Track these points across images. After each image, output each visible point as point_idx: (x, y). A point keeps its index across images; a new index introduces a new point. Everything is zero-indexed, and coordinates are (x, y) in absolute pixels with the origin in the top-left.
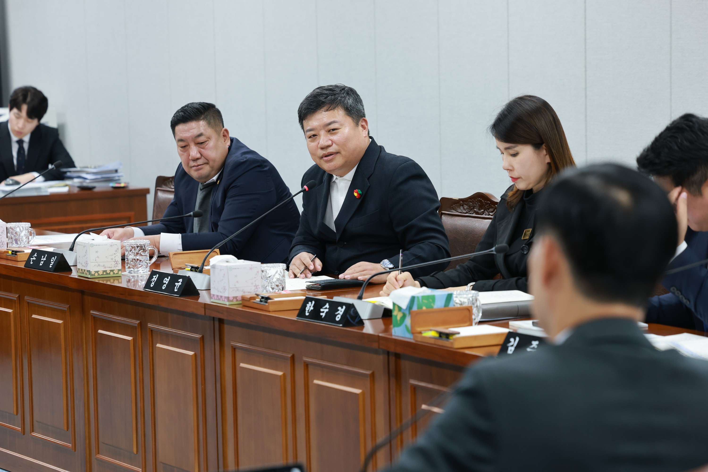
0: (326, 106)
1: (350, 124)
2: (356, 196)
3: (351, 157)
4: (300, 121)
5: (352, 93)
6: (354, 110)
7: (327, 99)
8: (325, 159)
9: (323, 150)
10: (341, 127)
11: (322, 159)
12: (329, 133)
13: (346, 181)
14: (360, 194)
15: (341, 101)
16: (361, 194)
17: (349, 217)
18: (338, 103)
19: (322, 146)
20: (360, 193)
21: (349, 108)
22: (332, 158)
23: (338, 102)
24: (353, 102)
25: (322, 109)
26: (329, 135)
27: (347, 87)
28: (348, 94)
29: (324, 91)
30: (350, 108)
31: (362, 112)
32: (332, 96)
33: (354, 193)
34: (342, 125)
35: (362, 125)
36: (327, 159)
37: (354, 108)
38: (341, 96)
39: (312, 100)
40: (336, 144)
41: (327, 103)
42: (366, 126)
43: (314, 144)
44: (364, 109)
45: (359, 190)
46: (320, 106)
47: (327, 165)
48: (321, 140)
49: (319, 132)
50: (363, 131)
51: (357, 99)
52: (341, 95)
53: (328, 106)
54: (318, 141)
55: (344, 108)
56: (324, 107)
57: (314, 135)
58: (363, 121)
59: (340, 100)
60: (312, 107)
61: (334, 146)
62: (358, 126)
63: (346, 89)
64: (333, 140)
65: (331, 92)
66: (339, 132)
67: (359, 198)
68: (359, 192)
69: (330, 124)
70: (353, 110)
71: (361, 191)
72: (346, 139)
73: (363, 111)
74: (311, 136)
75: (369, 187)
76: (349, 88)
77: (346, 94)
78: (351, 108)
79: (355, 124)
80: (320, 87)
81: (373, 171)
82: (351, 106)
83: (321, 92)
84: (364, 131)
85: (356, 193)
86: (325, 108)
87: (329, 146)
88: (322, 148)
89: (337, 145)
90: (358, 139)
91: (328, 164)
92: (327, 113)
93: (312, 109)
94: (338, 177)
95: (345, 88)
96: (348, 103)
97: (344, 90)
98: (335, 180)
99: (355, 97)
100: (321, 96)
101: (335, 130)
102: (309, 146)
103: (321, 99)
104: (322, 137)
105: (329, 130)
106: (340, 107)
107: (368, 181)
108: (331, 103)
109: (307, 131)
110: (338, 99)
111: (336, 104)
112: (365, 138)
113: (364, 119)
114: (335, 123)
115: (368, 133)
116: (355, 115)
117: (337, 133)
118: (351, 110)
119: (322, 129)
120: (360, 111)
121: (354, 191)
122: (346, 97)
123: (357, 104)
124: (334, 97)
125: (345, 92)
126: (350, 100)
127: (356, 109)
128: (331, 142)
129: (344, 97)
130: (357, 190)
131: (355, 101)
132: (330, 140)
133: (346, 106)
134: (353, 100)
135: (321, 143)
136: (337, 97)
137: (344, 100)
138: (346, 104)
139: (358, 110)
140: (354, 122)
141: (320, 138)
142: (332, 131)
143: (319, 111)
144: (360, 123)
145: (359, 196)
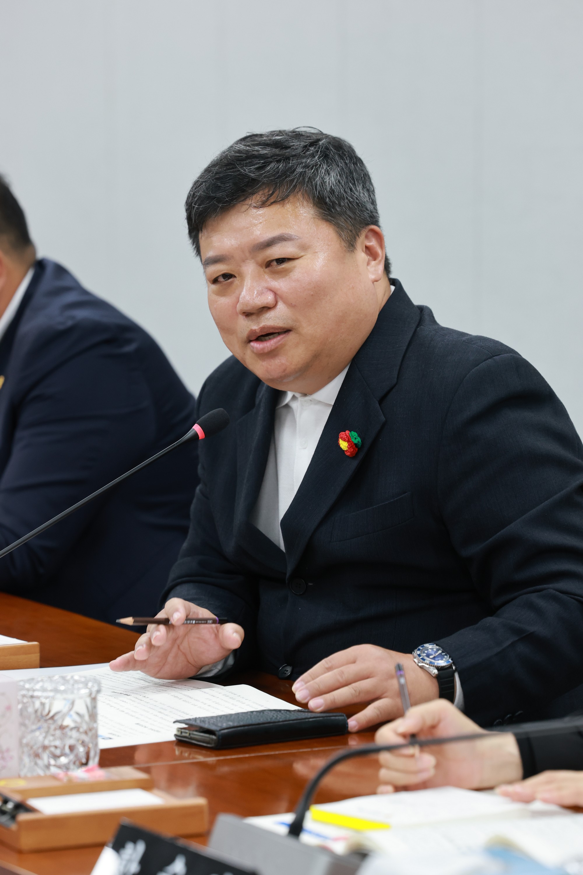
0: (260, 193)
1: (329, 245)
2: (345, 449)
3: (330, 340)
4: (190, 232)
5: (339, 155)
6: (342, 204)
7: (264, 173)
8: (256, 348)
9: (250, 318)
10: (302, 254)
11: (248, 345)
12: (267, 270)
13: (318, 407)
14: (356, 445)
15: (304, 179)
16: (360, 444)
17: (324, 510)
18: (294, 183)
19: (247, 309)
20: (356, 442)
21: (328, 200)
23: (295, 180)
24: (339, 181)
25: (249, 202)
26: (266, 277)
27: (327, 136)
28: (325, 156)
29: (257, 148)
30: (329, 198)
31: (367, 209)
32: (278, 161)
33: (340, 440)
34: (304, 248)
35: (367, 248)
36: (263, 349)
37: (340, 198)
38: (306, 162)
39: (221, 175)
40: (285, 302)
41: (264, 183)
42: (379, 251)
43: (224, 301)
44: (373, 203)
45: (354, 434)
46: (244, 191)
47: (263, 366)
48: (244, 290)
49: (240, 266)
50: (368, 264)
51: (351, 173)
52: (304, 161)
53: (267, 190)
54: (236, 294)
55: (314, 200)
56: (253, 194)
57: (227, 276)
58: (370, 235)
59: (303, 174)
60: (219, 194)
61: (281, 306)
62: (352, 251)
63: (321, 143)
64: (278, 292)
65: (277, 151)
66: (294, 267)
67: (354, 457)
68: (353, 440)
69: (270, 243)
70: (340, 205)
71: (359, 436)
72: (315, 288)
73: (370, 206)
74: (217, 277)
75: (384, 425)
76: (334, 138)
77: (319, 158)
78: (334, 199)
79: (343, 244)
80: (248, 134)
81: (395, 380)
82: (332, 191)
83: (247, 151)
84: (373, 263)
85: (345, 440)
86: (258, 198)
87: (266, 309)
89: (291, 305)
90: (353, 288)
91: (267, 361)
92: (261, 211)
93: (219, 200)
94: (297, 395)
95: (319, 140)
96: (323, 183)
97: (316, 145)
98: (288, 402)
99: (347, 165)
100: (246, 163)
101: (285, 261)
102: (215, 306)
103: (245, 171)
104: (248, 282)
105: (268, 262)
106: (300, 195)
107: (380, 406)
108: (277, 183)
109: (207, 263)
110: (295, 173)
111: (290, 186)
112: (375, 283)
113: (373, 231)
114: (286, 240)
115: (384, 270)
116: (345, 220)
117: (291, 272)
118: (334, 203)
119: (247, 259)
120: (361, 206)
121: (340, 435)
122: (320, 165)
123: (351, 186)
124: (286, 167)
125: (318, 152)
126: (332, 174)
127: (349, 200)
128: (273, 296)
129: (314, 166)
130: (348, 431)
131: (347, 178)
132: (271, 290)
133: (319, 191)
134: (340, 176)
135: (244, 297)
136: (293, 166)
137: (315, 175)
138: (318, 186)
139: (353, 201)
140: (343, 239)
141: (242, 285)
142: (277, 263)
143: (239, 205)
144: (362, 241)
145: (354, 448)
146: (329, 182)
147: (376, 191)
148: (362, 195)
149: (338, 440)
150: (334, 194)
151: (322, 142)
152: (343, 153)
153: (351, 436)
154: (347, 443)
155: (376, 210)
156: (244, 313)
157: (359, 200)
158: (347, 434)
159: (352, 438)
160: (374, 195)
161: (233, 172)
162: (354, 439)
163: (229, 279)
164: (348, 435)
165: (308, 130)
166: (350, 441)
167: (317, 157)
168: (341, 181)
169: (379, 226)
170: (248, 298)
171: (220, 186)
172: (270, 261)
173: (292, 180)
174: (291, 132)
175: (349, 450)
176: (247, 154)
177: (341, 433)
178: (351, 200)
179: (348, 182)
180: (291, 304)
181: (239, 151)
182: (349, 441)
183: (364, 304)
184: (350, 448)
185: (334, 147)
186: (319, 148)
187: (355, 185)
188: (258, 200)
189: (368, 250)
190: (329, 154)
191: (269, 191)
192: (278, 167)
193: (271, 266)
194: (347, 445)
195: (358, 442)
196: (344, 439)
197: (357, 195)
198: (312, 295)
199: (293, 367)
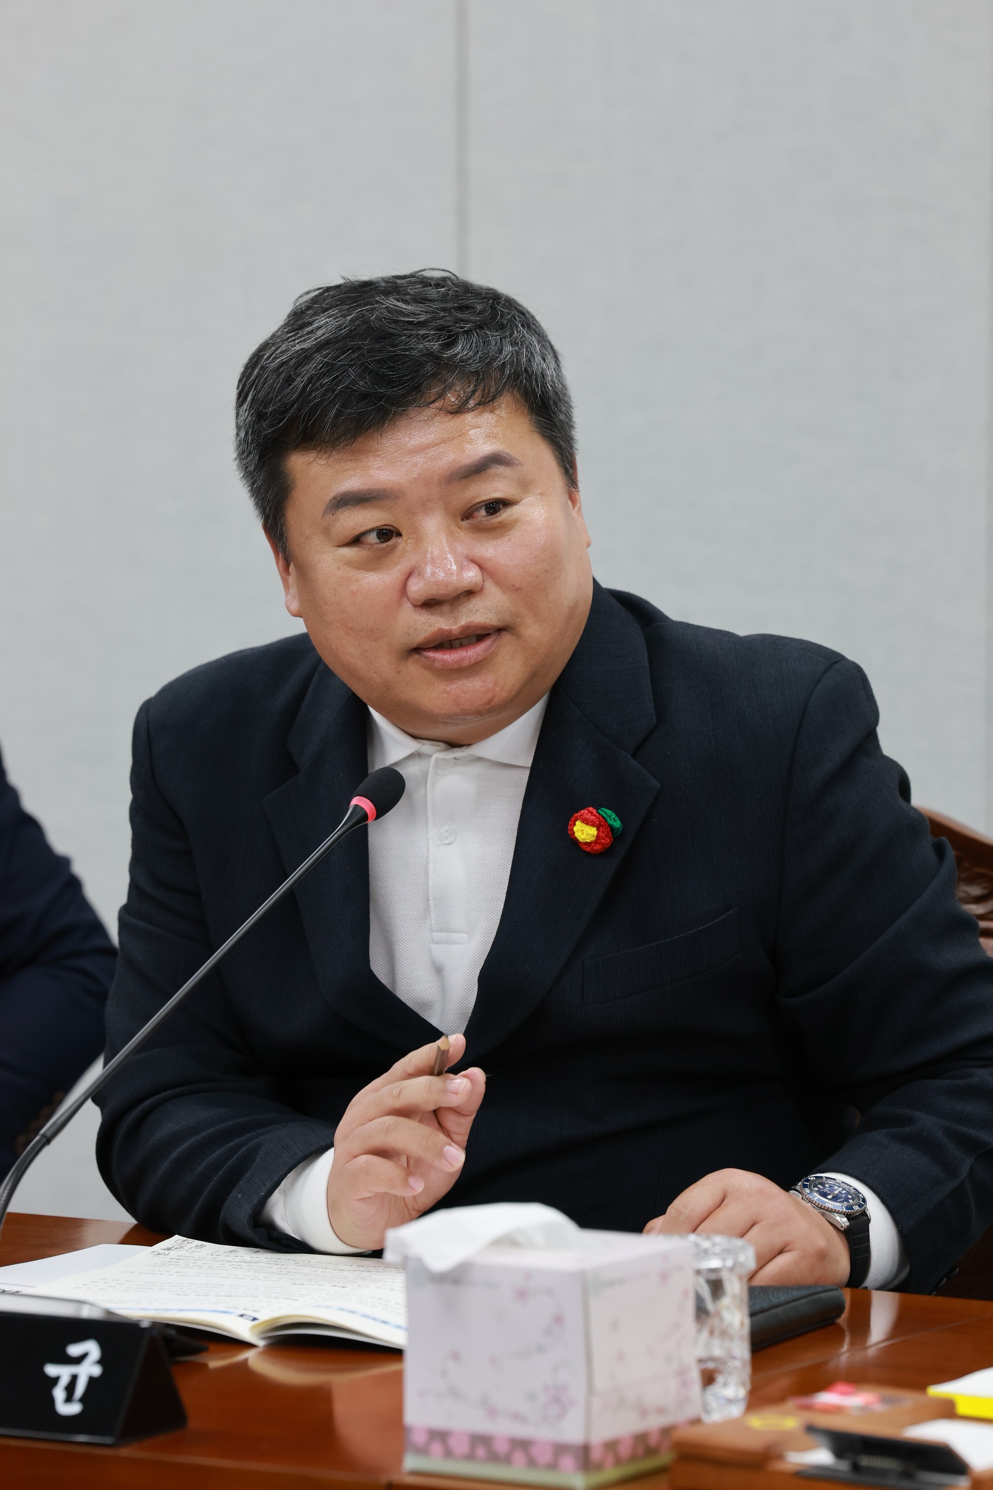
2: (592, 840)
9: (433, 612)
10: (520, 494)
11: (419, 656)
12: (466, 522)
14: (612, 830)
16: (620, 830)
19: (436, 593)
20: (613, 826)
22: (479, 658)
26: (465, 535)
33: (577, 824)
34: (524, 483)
36: (458, 662)
40: (501, 581)
48: (424, 558)
49: (414, 516)
61: (493, 591)
64: (488, 564)
66: (515, 519)
67: (605, 853)
68: (607, 822)
71: (617, 814)
72: (550, 557)
75: (659, 796)
87: (467, 594)
89: (508, 588)
94: (427, 749)
101: (501, 506)
105: (468, 508)
107: (637, 762)
114: (502, 465)
117: (510, 528)
119: (430, 502)
128: (478, 572)
130: (593, 807)
132: (475, 561)
141: (416, 551)
142: (488, 509)
145: (609, 837)
153: (602, 815)
158: (590, 811)
159: (605, 819)
162: (609, 819)
164: (596, 814)
166: (601, 824)
172: (473, 505)
175: (596, 841)
184: (600, 837)
193: (474, 515)
195: (619, 826)
196: (587, 822)
198: (545, 570)
199: (504, 694)
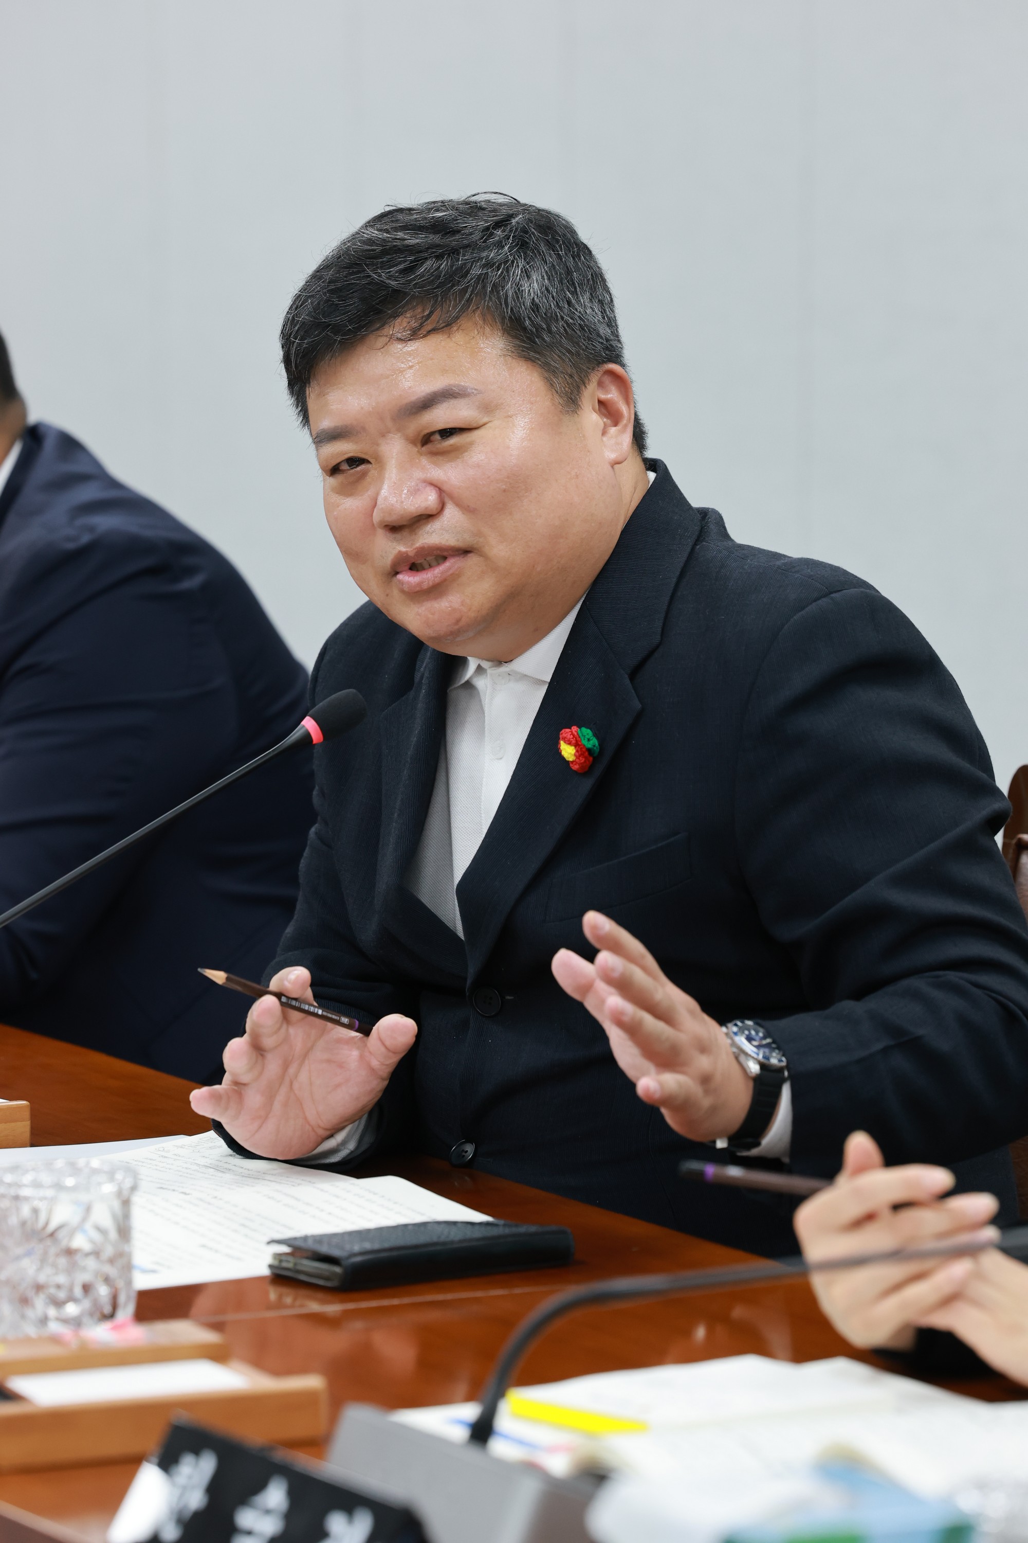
0: (408, 315)
1: (533, 403)
2: (571, 759)
3: (539, 569)
4: (291, 385)
5: (547, 242)
6: (554, 329)
7: (414, 279)
8: (408, 583)
9: (398, 536)
10: (485, 420)
11: (395, 578)
12: (424, 449)
13: (520, 687)
14: (589, 750)
15: (484, 287)
16: (597, 749)
18: (467, 295)
19: (392, 519)
20: (589, 745)
21: (527, 322)
22: (437, 580)
23: (470, 290)
24: (547, 289)
25: (388, 330)
26: (424, 461)
27: (526, 208)
28: (522, 244)
29: (400, 235)
30: (529, 318)
31: (599, 335)
32: (439, 257)
33: (562, 743)
34: (488, 408)
35: (601, 402)
36: (420, 584)
37: (551, 318)
38: (488, 257)
39: (339, 285)
40: (458, 504)
41: (414, 297)
42: (623, 408)
43: (352, 505)
44: (612, 323)
45: (586, 732)
46: (379, 312)
47: (419, 615)
48: (385, 486)
49: (378, 445)
50: (604, 433)
51: (569, 272)
52: (484, 254)
53: (419, 310)
54: (370, 492)
55: (503, 323)
56: (395, 316)
57: (354, 462)
58: (607, 380)
59: (481, 279)
60: (337, 319)
61: (451, 512)
62: (575, 412)
63: (514, 221)
64: (445, 488)
65: (435, 238)
66: (471, 444)
67: (586, 772)
68: (585, 742)
69: (427, 403)
70: (549, 331)
71: (595, 735)
72: (508, 477)
73: (604, 330)
74: (339, 463)
75: (639, 716)
76: (539, 211)
77: (510, 249)
78: (538, 320)
79: (558, 399)
80: (388, 209)
81: (659, 637)
82: (535, 307)
84: (613, 430)
85: (570, 743)
86: (404, 323)
87: (426, 517)
88: (395, 528)
89: (467, 509)
90: (577, 476)
91: (423, 608)
92: (413, 346)
93: (337, 329)
94: (485, 664)
95: (511, 216)
96: (519, 292)
97: (506, 225)
98: (471, 678)
99: (561, 259)
100: (382, 262)
101: (455, 432)
102: (335, 513)
103: (380, 276)
104: (392, 473)
105: (425, 435)
106: (477, 317)
107: (631, 683)
108: (437, 295)
109: (322, 439)
110: (469, 277)
111: (460, 301)
112: (617, 466)
113: (611, 373)
114: (455, 397)
115: (633, 443)
116: (559, 356)
117: (466, 451)
118: (538, 328)
119: (389, 432)
120: (588, 331)
121: (562, 734)
122: (513, 262)
123: (569, 297)
124: (452, 266)
125: (508, 239)
126: (535, 276)
127: (566, 322)
128: (436, 495)
129: (501, 264)
130: (575, 727)
131: (561, 282)
132: (432, 484)
133: (512, 309)
134: (549, 279)
135: (386, 498)
136: (465, 264)
137: (504, 279)
138: (510, 299)
139: (575, 324)
140: (557, 392)
141: (380, 479)
142: (442, 436)
143: (372, 337)
144: (591, 393)
145: (585, 757)
146: (529, 291)
147: (616, 302)
148: (589, 311)
149: (558, 744)
150: (538, 311)
151: (517, 219)
152: (553, 238)
153: (580, 735)
154: (573, 748)
155: (617, 336)
156: (386, 526)
157: (584, 321)
158: (574, 732)
159: (582, 738)
160: (613, 311)
161: (359, 279)
162: (586, 740)
163: (358, 466)
164: (576, 734)
165: (493, 197)
166: (580, 743)
167: (506, 248)
168: (551, 289)
169: (623, 365)
170: (393, 500)
171: (337, 305)
172: (428, 434)
173: (465, 290)
174: (459, 203)
175: (577, 760)
176: (383, 246)
177: (563, 730)
178: (571, 321)
179: (563, 289)
180: (468, 506)
181: (370, 241)
182: (577, 744)
183: (596, 505)
184: (580, 756)
185: (540, 227)
186: (511, 231)
187: (577, 294)
188: (404, 328)
189: (604, 406)
190: (528, 241)
191: (423, 311)
192: (439, 267)
193: (431, 442)
194: (574, 751)
195: (594, 746)
196: (569, 741)
197: (580, 312)
198: (504, 491)
199: (472, 615)
